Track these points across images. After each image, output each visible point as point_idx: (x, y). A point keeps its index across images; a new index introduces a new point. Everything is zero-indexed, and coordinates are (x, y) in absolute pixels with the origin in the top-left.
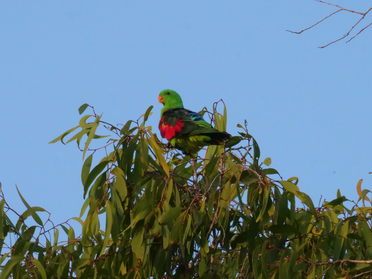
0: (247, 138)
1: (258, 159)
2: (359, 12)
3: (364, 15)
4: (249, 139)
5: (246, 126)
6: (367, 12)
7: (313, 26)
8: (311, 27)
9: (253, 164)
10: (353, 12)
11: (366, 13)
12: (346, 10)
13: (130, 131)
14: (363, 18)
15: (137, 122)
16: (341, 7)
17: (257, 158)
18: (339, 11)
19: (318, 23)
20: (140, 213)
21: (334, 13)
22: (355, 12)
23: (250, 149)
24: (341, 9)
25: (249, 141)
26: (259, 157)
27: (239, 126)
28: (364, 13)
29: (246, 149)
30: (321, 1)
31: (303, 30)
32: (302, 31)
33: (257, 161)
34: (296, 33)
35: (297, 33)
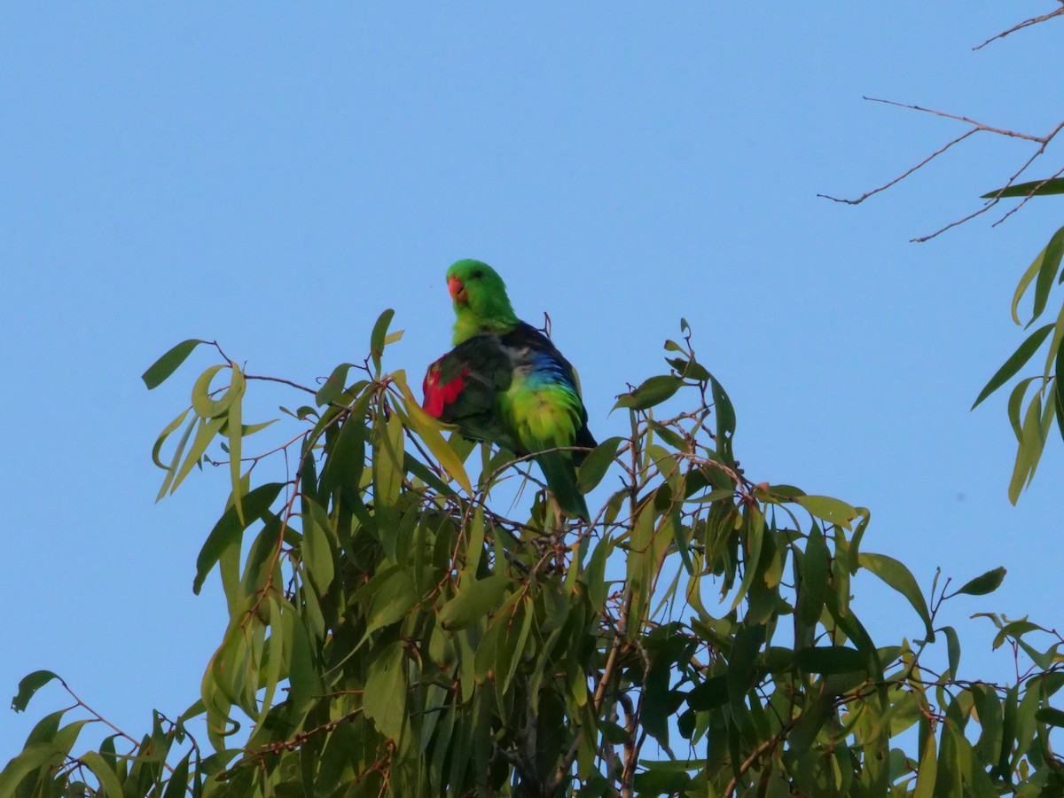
0: (697, 382)
1: (732, 435)
2: (1028, 135)
3: (1045, 143)
4: (703, 383)
5: (687, 339)
6: (1052, 133)
7: (896, 181)
8: (889, 185)
9: (715, 451)
10: (1011, 134)
11: (1050, 138)
12: (990, 129)
13: (348, 391)
14: (1042, 151)
15: (365, 367)
16: (976, 123)
17: (728, 434)
18: (970, 133)
19: (912, 170)
20: (386, 608)
21: (957, 141)
22: (1019, 136)
23: (706, 413)
24: (976, 126)
25: (703, 391)
26: (732, 431)
27: (669, 345)
28: (1044, 136)
29: (695, 418)
30: (916, 107)
31: (867, 193)
32: (865, 197)
33: (729, 441)
34: (846, 201)
35: (850, 203)
